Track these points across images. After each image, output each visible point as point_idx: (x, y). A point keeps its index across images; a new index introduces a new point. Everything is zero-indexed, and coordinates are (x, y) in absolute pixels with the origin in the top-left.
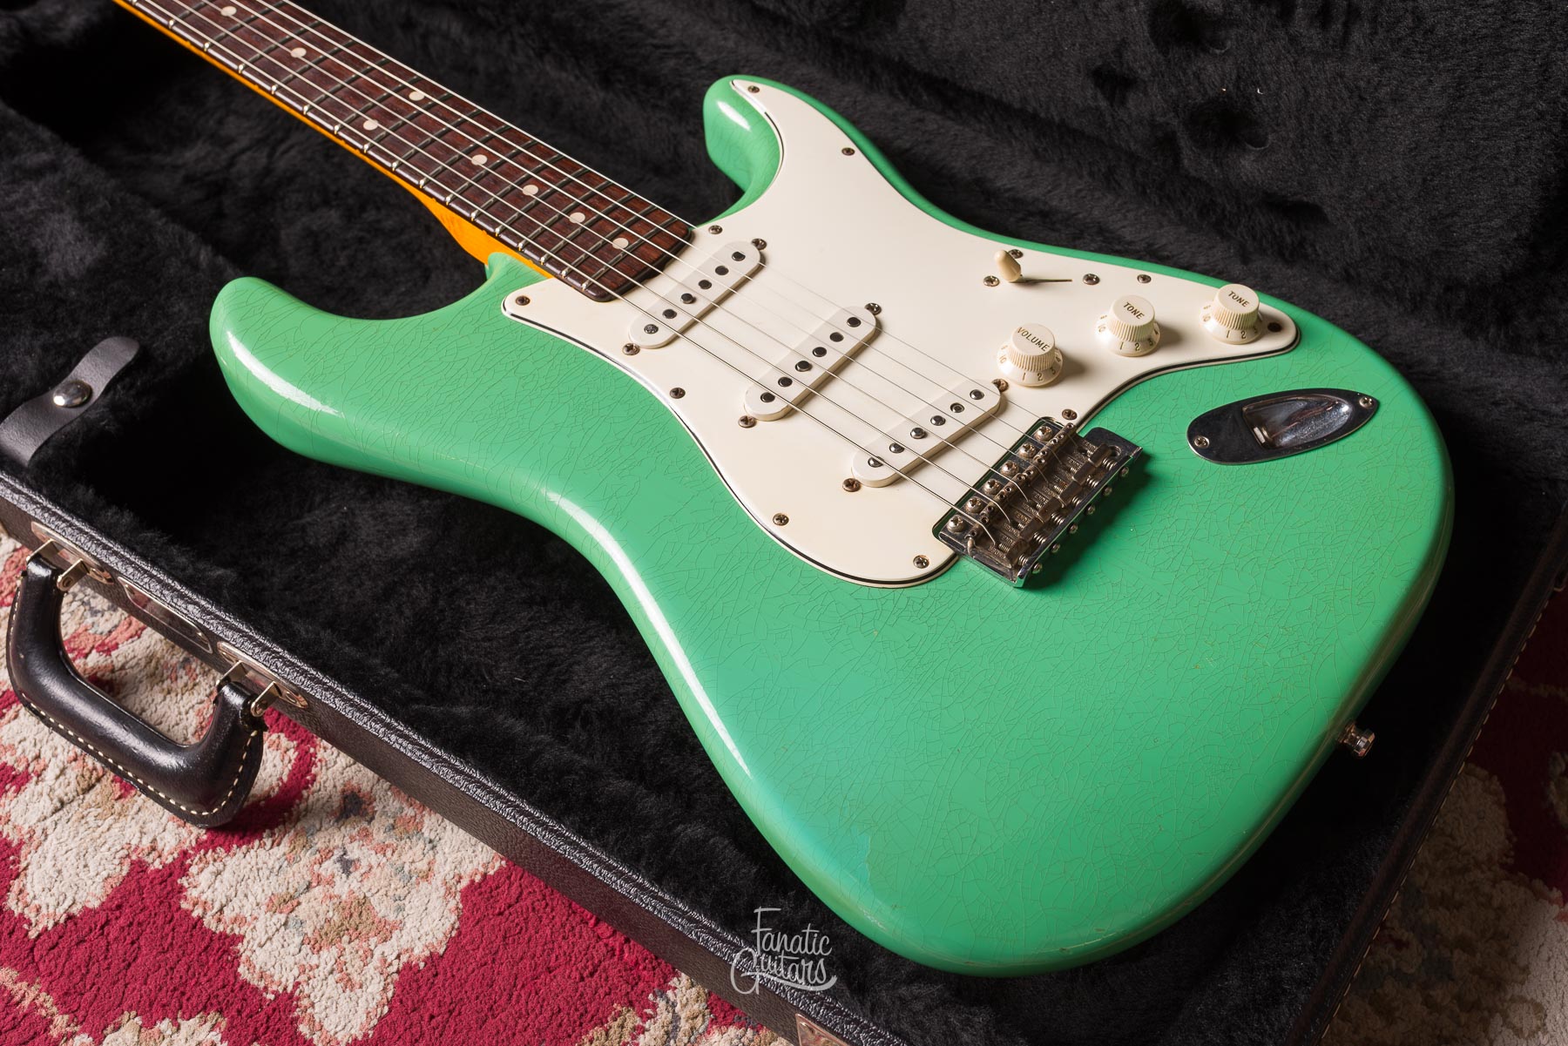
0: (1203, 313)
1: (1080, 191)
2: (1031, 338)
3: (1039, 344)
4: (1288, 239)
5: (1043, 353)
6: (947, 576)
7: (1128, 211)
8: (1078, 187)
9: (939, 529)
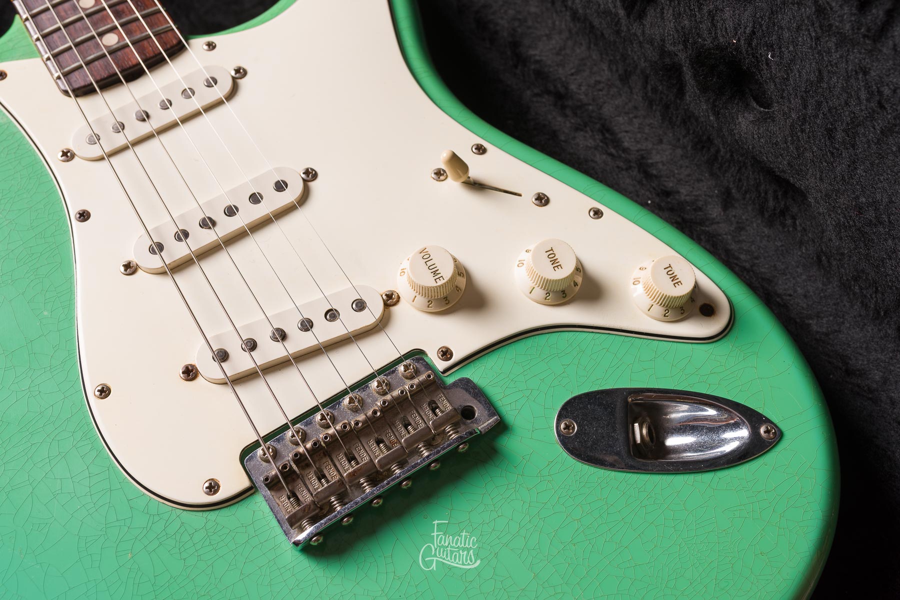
0: (636, 273)
1: (599, 82)
2: (429, 263)
3: (435, 273)
4: (771, 203)
5: (434, 284)
6: (233, 509)
7: (636, 117)
8: (598, 78)
9: (246, 453)
